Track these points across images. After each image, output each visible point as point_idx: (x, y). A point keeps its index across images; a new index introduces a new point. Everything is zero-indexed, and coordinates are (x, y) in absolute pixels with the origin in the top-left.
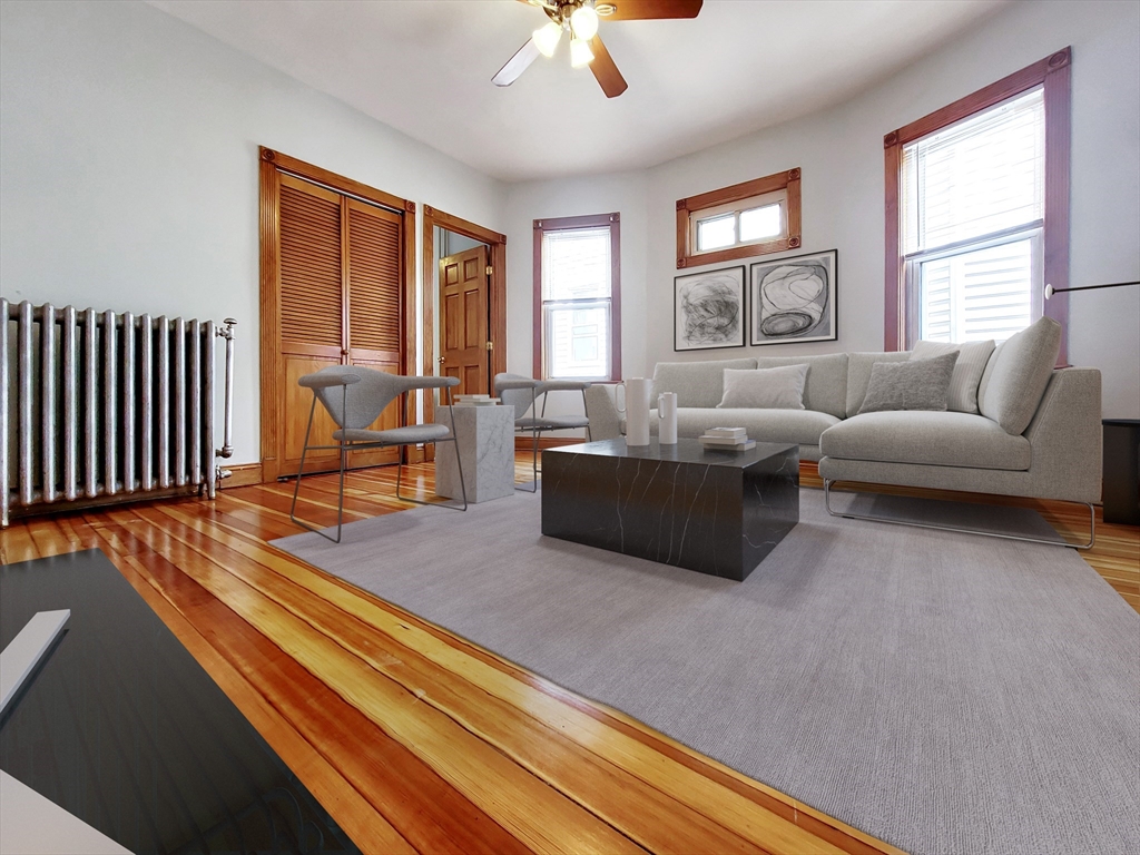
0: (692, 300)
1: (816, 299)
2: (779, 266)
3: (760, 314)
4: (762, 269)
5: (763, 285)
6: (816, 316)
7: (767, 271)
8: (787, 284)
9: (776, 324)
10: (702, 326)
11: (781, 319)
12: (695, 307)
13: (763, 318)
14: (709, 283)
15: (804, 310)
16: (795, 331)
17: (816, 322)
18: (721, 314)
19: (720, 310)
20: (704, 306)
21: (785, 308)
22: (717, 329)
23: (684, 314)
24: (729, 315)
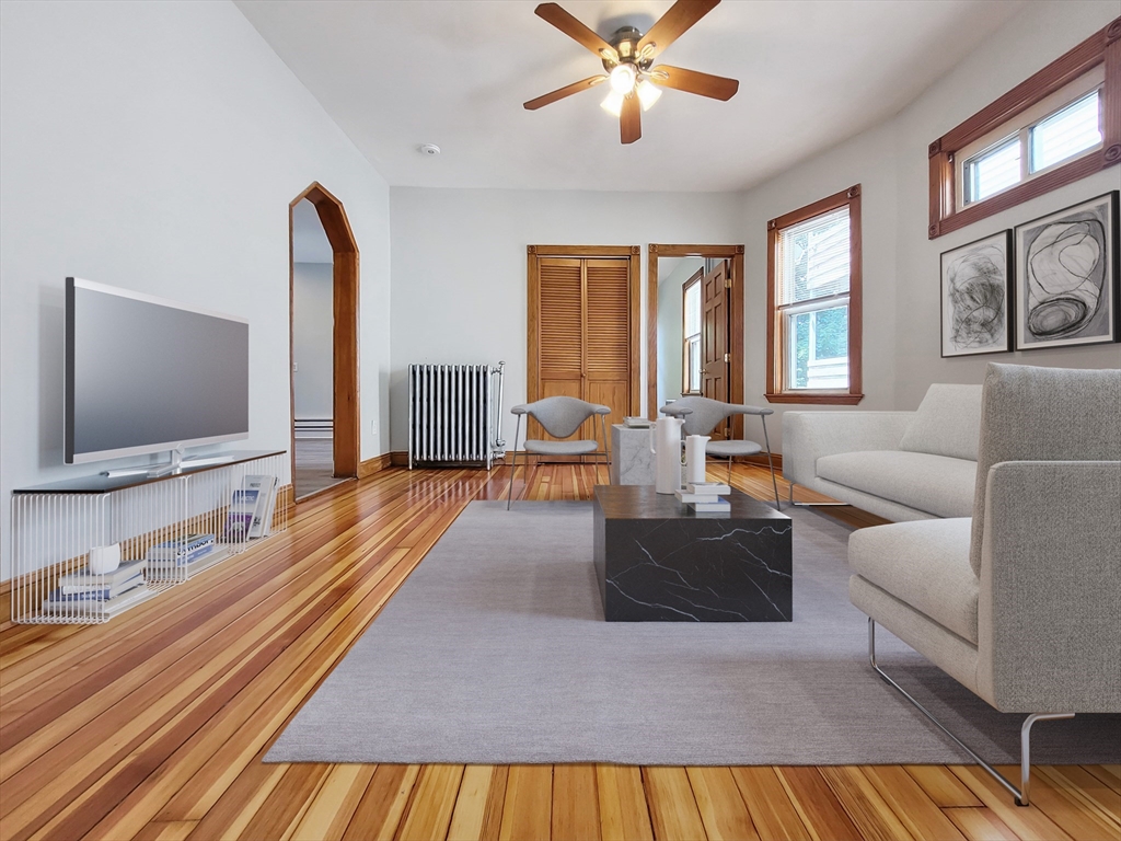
0: (958, 285)
1: (1091, 276)
2: (1049, 225)
3: (1027, 302)
4: (1028, 231)
5: (1030, 257)
6: (1091, 303)
7: (1034, 235)
8: (1056, 253)
9: (1045, 317)
10: (968, 322)
11: (1049, 310)
12: (962, 294)
13: (1031, 308)
14: (973, 259)
15: (1077, 293)
16: (1068, 328)
17: (1091, 313)
18: (986, 304)
19: (986, 297)
20: (970, 292)
21: (1055, 291)
22: (983, 325)
23: (951, 305)
24: (994, 305)
